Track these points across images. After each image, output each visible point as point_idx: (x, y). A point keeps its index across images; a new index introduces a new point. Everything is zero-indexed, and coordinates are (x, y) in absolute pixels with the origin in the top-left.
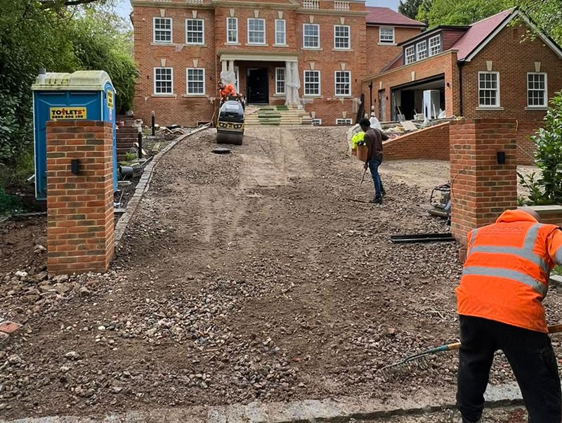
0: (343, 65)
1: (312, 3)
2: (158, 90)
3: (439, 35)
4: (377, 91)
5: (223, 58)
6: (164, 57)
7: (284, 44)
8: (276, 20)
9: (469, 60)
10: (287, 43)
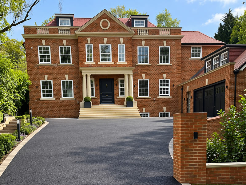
0: (165, 75)
1: (144, 31)
2: (44, 96)
3: (227, 52)
4: (186, 93)
5: (84, 73)
6: (46, 74)
7: (124, 62)
8: (118, 45)
9: (242, 69)
10: (126, 61)
